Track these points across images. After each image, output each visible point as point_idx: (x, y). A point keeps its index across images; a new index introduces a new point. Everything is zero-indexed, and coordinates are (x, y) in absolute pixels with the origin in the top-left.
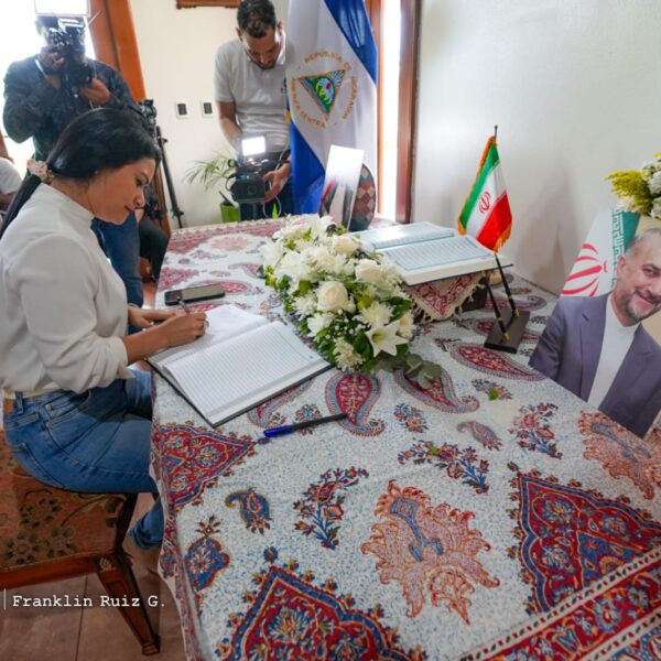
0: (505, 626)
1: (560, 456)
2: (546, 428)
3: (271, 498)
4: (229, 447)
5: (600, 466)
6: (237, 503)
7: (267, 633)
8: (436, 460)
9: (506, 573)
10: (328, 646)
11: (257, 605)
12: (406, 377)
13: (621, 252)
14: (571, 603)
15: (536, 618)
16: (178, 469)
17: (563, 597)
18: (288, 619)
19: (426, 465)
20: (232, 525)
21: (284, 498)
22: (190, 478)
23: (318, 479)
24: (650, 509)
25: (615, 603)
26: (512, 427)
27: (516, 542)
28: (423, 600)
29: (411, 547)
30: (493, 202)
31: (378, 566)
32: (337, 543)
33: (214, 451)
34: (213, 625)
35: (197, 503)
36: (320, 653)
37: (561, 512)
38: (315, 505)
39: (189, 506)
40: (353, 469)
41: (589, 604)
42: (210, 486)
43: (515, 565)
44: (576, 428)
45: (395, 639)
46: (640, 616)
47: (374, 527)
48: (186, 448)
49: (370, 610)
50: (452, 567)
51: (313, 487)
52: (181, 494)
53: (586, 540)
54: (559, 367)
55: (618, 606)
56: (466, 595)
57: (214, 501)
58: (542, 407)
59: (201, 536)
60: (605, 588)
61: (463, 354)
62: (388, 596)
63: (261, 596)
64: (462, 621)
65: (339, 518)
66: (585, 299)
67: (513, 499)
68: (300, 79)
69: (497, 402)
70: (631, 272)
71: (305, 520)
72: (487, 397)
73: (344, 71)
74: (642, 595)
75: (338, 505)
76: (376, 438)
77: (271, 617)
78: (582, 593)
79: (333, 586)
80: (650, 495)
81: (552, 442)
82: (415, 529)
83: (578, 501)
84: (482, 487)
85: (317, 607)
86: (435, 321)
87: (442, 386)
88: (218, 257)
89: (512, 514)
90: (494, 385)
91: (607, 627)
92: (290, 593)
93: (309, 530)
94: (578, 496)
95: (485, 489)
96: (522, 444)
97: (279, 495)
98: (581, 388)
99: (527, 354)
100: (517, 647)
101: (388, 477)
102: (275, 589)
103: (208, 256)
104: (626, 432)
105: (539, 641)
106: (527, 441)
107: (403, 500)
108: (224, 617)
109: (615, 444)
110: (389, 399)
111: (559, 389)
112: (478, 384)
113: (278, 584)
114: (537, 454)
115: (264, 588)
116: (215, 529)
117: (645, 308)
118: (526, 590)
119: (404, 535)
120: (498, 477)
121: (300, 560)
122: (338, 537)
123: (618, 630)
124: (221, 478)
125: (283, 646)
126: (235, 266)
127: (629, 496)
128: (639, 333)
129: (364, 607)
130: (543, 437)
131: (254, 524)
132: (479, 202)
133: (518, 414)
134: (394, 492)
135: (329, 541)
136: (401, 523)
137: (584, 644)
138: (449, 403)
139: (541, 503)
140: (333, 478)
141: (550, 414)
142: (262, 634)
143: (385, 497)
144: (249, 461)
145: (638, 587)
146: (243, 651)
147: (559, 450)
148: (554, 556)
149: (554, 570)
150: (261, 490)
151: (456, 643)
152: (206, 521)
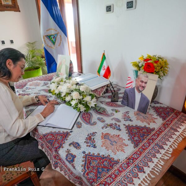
0: (131, 151)
1: (132, 121)
2: (128, 116)
3: (79, 142)
4: (64, 135)
5: (140, 121)
6: (72, 145)
7: (90, 166)
8: (109, 127)
9: (129, 143)
10: (102, 164)
11: (86, 162)
12: (97, 111)
13: (136, 78)
14: (141, 145)
15: (136, 149)
16: (54, 142)
17: (139, 144)
18: (93, 162)
19: (108, 128)
20: (73, 149)
21: (82, 141)
22: (58, 143)
23: (87, 136)
24: (150, 127)
25: (147, 143)
26: (122, 117)
27: (129, 138)
28: (116, 152)
29: (111, 144)
30: (106, 68)
31: (106, 148)
32: (96, 147)
33: (61, 136)
34: (79, 168)
35: (63, 148)
36: (102, 165)
37: (135, 131)
38: (89, 141)
39: (61, 149)
40: (93, 132)
41: (144, 144)
42: (64, 143)
43: (130, 142)
44: (134, 115)
45: (114, 159)
46: (152, 144)
47: (102, 142)
48: (54, 137)
49: (107, 156)
50: (119, 145)
51: (87, 138)
52: (58, 147)
53: (141, 134)
54: (128, 103)
55: (148, 143)
56: (123, 148)
57: (66, 146)
58: (127, 112)
59: (67, 153)
60: (145, 141)
61: (107, 104)
62: (110, 153)
63: (86, 160)
64: (124, 153)
65: (95, 142)
66: (130, 88)
67: (126, 130)
68: (45, 36)
69: (117, 113)
70: (138, 82)
71: (88, 144)
72: (115, 112)
73: (57, 34)
74: (151, 141)
75: (93, 140)
76: (96, 125)
77: (90, 163)
78: (142, 143)
79: (99, 154)
80: (149, 124)
81: (130, 118)
82: (110, 140)
83: (138, 128)
84: (120, 130)
85: (98, 158)
86: (98, 98)
87: (105, 112)
88: (33, 89)
89: (127, 133)
90: (116, 109)
91: (147, 147)
92: (91, 158)
93: (90, 146)
94: (137, 127)
95: (121, 130)
96: (125, 120)
97: (80, 141)
98: (133, 107)
99: (120, 102)
100: (134, 154)
101: (101, 132)
102: (88, 158)
103: (30, 89)
104: (143, 114)
105: (137, 152)
106: (126, 119)
107: (106, 136)
108: (80, 166)
109: (142, 117)
110: (95, 117)
111: (129, 108)
112: (112, 110)
113: (88, 157)
114: (128, 121)
115: (86, 158)
116: (70, 151)
117: (142, 89)
118: (133, 145)
119: (108, 142)
120: (122, 127)
121: (90, 152)
122: (96, 146)
123: (149, 147)
124: (66, 141)
125: (94, 166)
126: (40, 91)
127: (146, 125)
128: (142, 94)
129: (106, 156)
130: (128, 118)
131: (78, 148)
132: (102, 68)
133: (122, 115)
134: (103, 135)
135: (95, 147)
136: (107, 140)
137: (144, 150)
138: (108, 115)
139: (131, 130)
140: (90, 135)
141: (128, 113)
142: (89, 166)
143: (102, 136)
144: (70, 137)
145: (151, 139)
146: (87, 170)
147: (132, 120)
148: (136, 138)
149: (137, 140)
150: (76, 141)
151: (124, 156)
152: (67, 150)
